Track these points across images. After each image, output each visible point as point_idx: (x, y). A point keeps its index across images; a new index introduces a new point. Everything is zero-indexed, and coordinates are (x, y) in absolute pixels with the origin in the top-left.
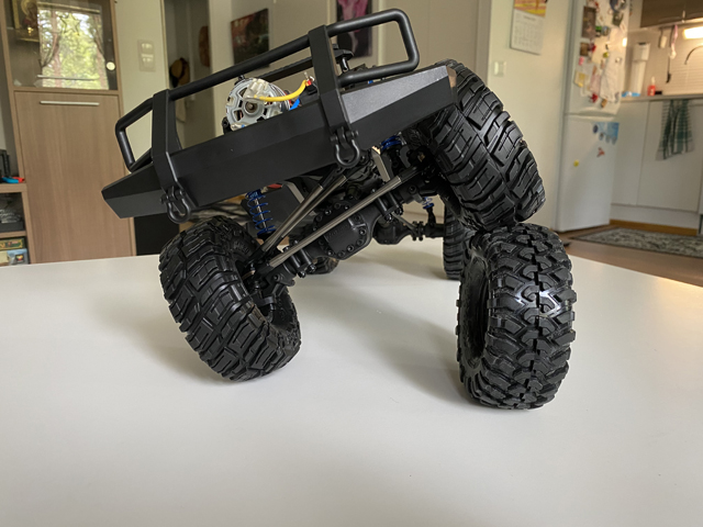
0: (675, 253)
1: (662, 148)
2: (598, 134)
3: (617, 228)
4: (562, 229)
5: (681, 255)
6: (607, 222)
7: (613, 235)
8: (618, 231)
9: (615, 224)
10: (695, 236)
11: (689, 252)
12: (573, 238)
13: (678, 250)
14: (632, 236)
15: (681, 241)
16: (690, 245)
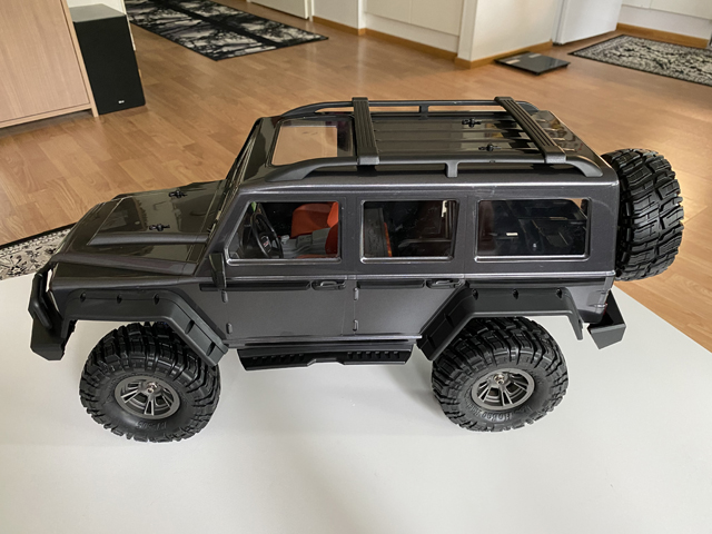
0: (678, 77)
3: (622, 36)
4: (562, 42)
5: (684, 80)
6: (614, 28)
7: (616, 48)
8: (624, 40)
9: (623, 30)
10: (705, 50)
11: (694, 75)
12: (572, 54)
13: (682, 72)
14: (637, 48)
15: (688, 57)
16: (696, 65)
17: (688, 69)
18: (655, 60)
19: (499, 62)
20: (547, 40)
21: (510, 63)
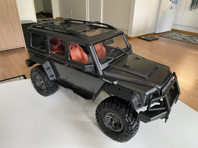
3: (173, 32)
5: (191, 43)
6: (171, 30)
7: (172, 35)
12: (159, 36)
13: (190, 41)
14: (178, 35)
15: (192, 37)
16: (194, 39)
17: (192, 41)
18: (182, 38)
19: (139, 37)
20: (152, 32)
21: (142, 38)
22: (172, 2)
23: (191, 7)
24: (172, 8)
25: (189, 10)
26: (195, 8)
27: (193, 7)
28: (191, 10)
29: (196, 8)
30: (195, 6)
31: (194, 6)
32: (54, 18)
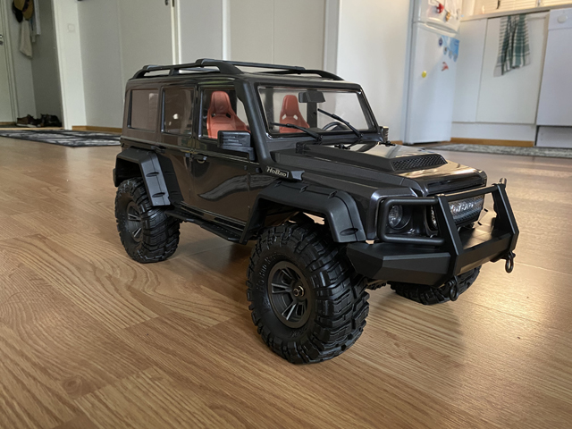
1: (500, 64)
2: (442, 48)
6: (449, 140)
9: (454, 141)
20: (398, 140)
22: (446, 49)
23: (503, 66)
24: (446, 67)
25: (495, 75)
26: (514, 64)
27: (508, 62)
28: (503, 73)
29: (517, 67)
30: (514, 58)
31: (511, 60)
32: (68, 126)
